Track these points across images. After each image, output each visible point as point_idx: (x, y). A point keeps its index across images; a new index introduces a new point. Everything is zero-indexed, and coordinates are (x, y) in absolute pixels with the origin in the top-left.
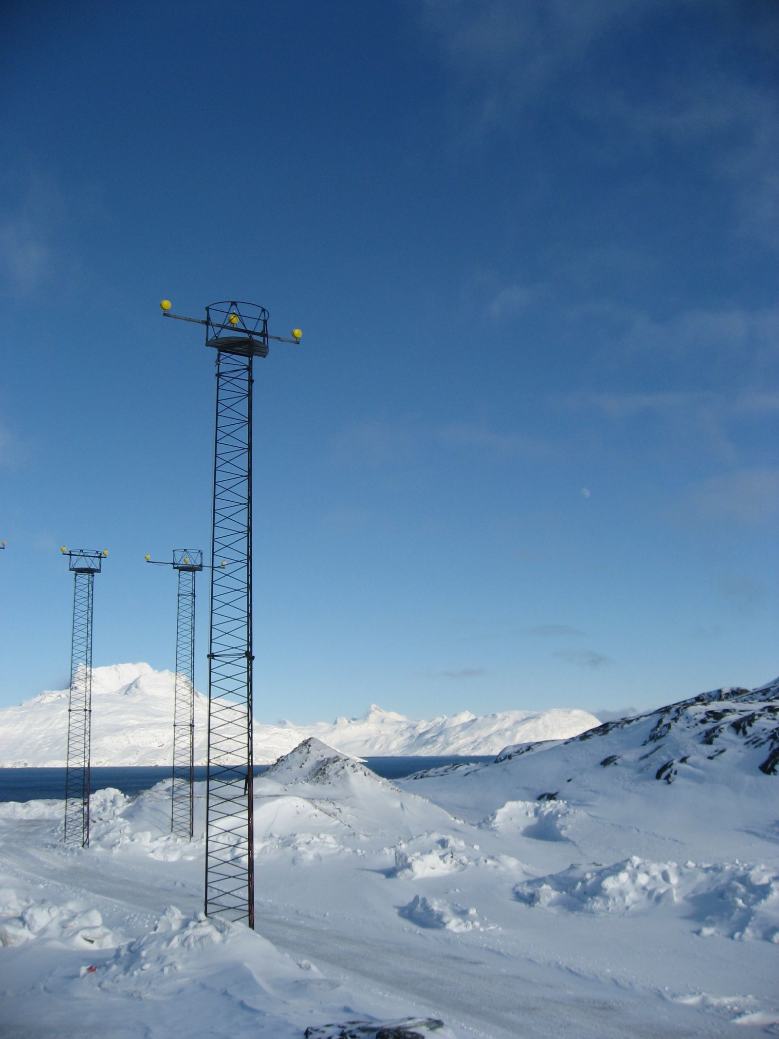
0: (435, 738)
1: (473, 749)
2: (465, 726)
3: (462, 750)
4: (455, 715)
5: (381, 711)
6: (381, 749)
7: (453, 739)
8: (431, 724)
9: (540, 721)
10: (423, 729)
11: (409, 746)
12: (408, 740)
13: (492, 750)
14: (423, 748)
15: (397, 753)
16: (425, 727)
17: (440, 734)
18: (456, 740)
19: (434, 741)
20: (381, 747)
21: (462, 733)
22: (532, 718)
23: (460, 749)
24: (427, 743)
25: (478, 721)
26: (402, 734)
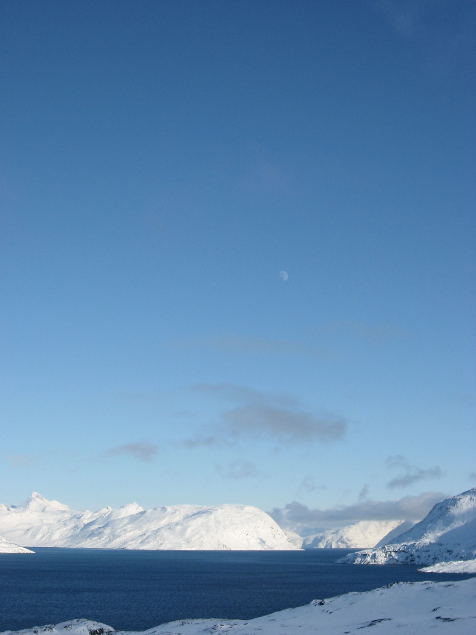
0: (101, 530)
1: (141, 542)
2: (133, 519)
3: (129, 543)
4: (122, 507)
5: (42, 500)
6: (44, 539)
7: (120, 532)
8: (96, 514)
9: (212, 517)
10: (88, 519)
11: (73, 537)
12: (72, 531)
13: (161, 544)
14: (88, 540)
15: (60, 544)
16: (90, 518)
17: (106, 526)
18: (122, 533)
19: (100, 533)
20: (43, 537)
21: (130, 526)
22: (203, 513)
23: (127, 542)
24: (92, 534)
25: (147, 514)
26: (65, 525)
